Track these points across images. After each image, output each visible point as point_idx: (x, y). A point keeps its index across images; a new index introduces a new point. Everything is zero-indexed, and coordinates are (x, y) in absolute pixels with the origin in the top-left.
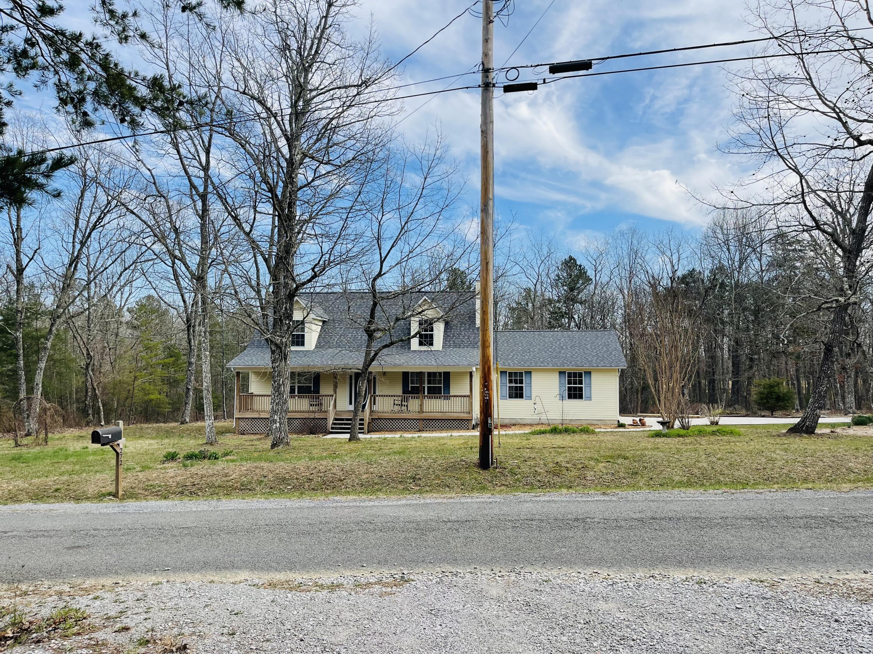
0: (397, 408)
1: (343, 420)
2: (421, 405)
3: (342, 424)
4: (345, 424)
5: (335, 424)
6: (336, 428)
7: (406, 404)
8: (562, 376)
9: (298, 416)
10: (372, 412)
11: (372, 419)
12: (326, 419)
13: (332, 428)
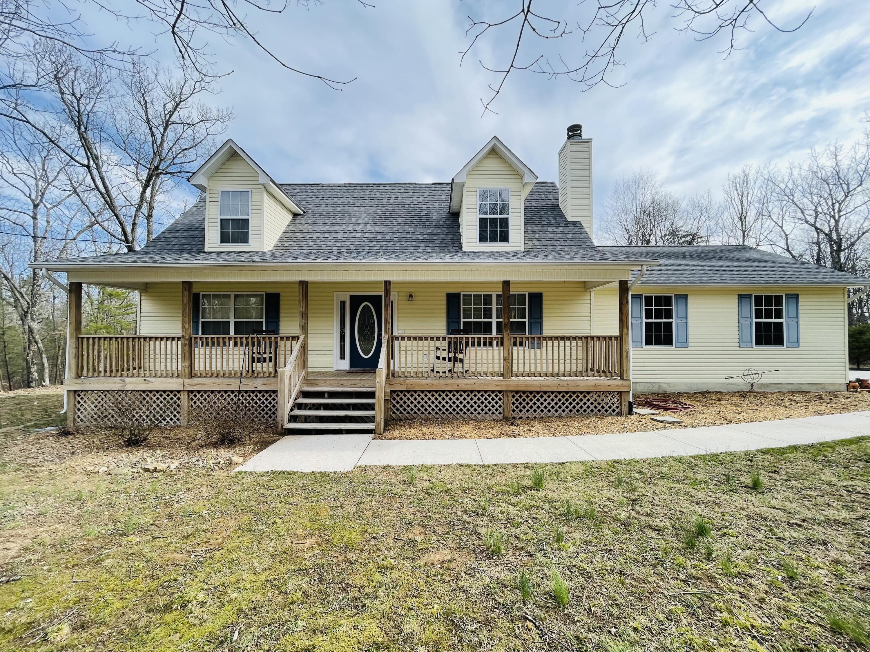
0: (442, 366)
1: (320, 395)
2: (508, 360)
3: (318, 407)
4: (327, 407)
5: (300, 406)
6: (307, 419)
7: (460, 356)
8: (746, 302)
9: (215, 384)
10: (391, 374)
11: (393, 392)
12: (275, 392)
13: (293, 419)
